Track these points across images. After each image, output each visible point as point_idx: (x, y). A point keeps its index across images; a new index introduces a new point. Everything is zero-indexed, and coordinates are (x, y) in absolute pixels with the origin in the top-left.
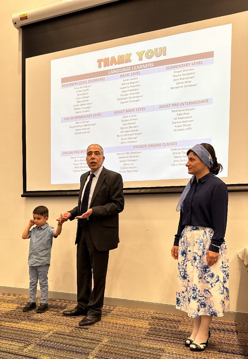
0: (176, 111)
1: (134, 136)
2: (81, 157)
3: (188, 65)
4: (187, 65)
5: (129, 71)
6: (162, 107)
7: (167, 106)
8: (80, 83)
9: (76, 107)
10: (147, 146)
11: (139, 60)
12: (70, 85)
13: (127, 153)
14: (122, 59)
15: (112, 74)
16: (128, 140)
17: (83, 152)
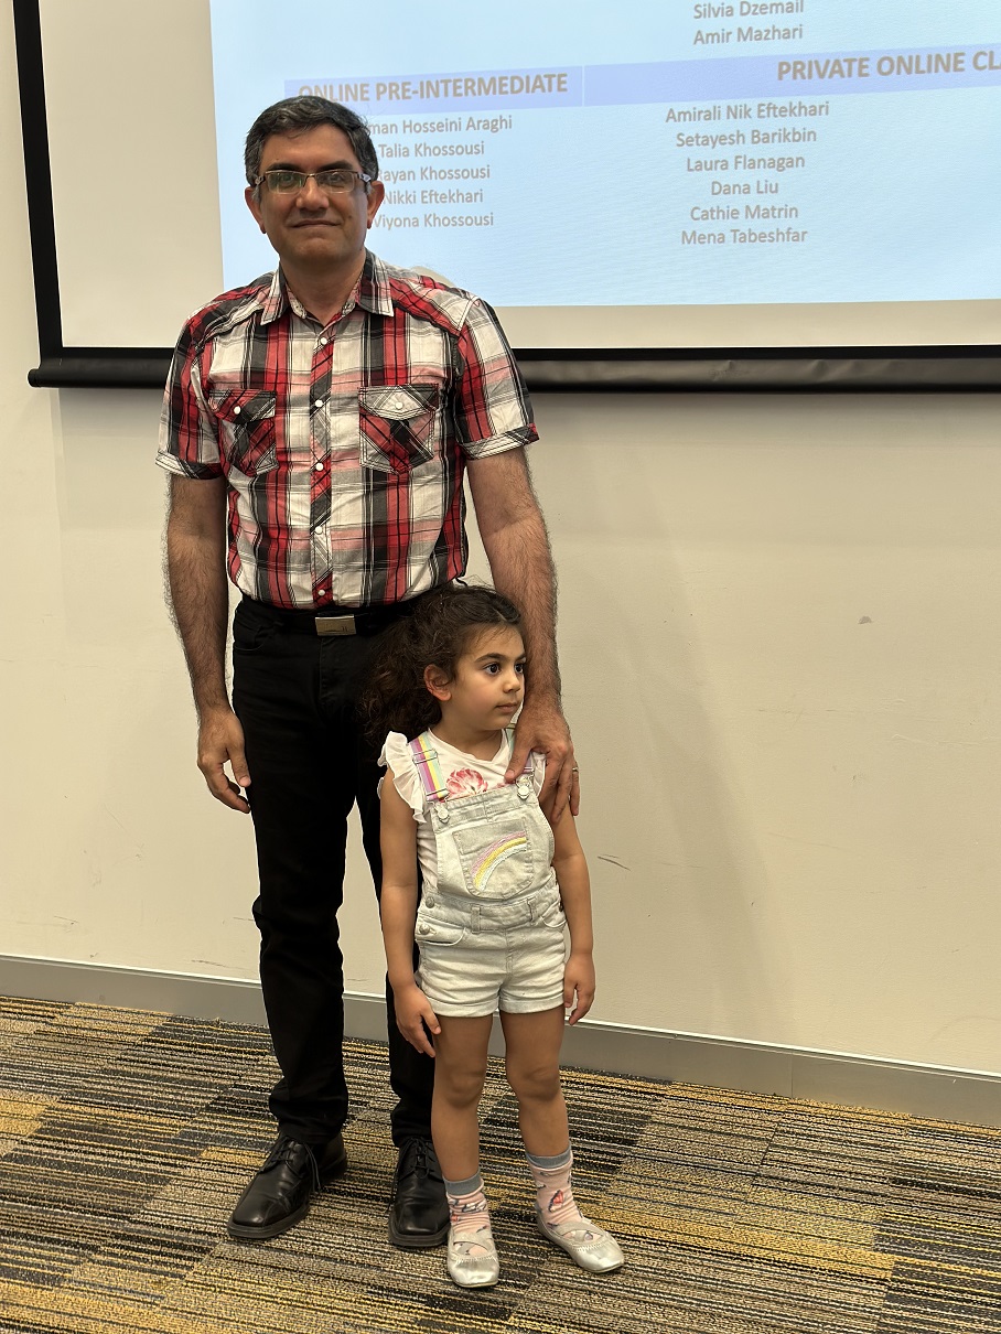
2: (425, 128)
10: (872, 66)
13: (733, 113)
16: (746, 22)
17: (437, 95)
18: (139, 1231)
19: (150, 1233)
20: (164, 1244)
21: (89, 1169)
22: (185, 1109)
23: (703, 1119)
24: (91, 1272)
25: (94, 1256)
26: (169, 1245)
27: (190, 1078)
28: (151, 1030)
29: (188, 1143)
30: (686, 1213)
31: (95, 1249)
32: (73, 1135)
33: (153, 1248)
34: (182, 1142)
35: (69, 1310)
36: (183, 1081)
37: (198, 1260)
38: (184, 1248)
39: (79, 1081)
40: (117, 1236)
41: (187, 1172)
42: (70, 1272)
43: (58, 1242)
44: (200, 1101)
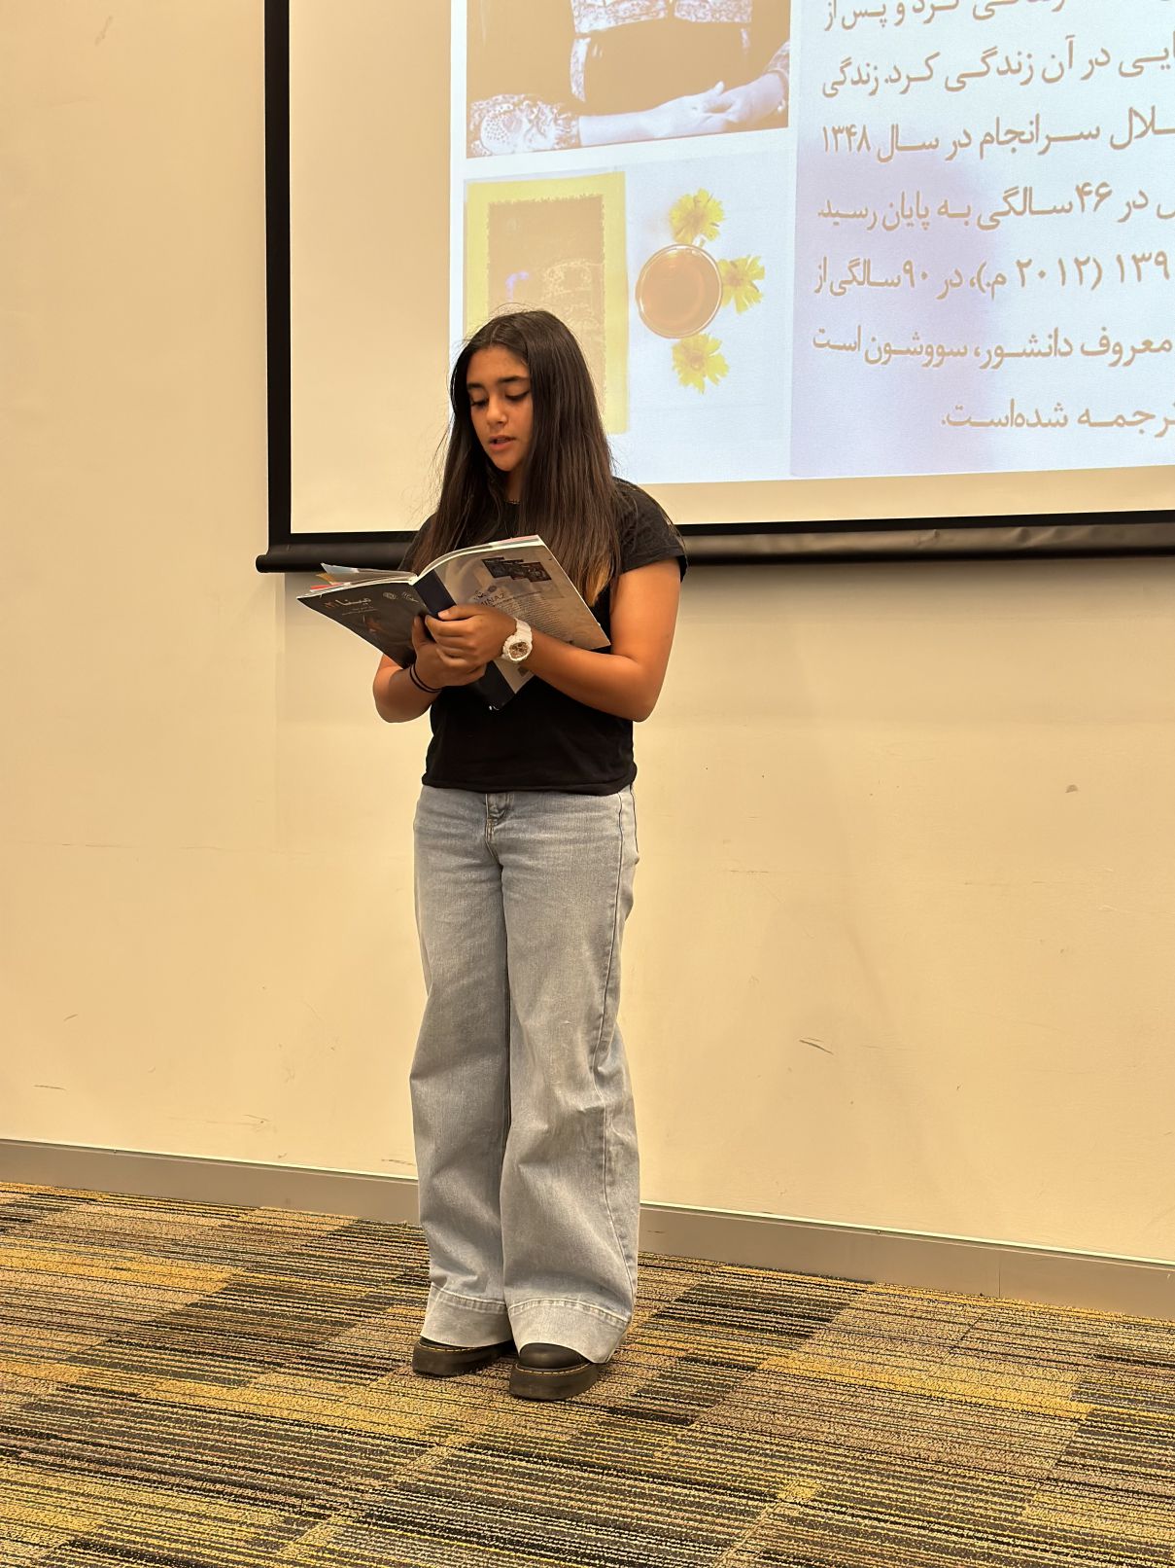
18: (324, 1356)
19: (335, 1357)
20: (348, 1364)
21: (274, 1315)
22: (372, 1280)
23: (904, 1308)
24: (275, 1379)
25: (278, 1369)
26: (353, 1365)
27: (376, 1260)
28: (336, 1228)
29: (371, 1302)
30: (879, 1368)
31: (279, 1365)
32: (257, 1293)
33: (337, 1366)
34: (366, 1301)
35: (255, 1401)
36: (368, 1263)
37: (382, 1376)
38: (369, 1368)
39: (265, 1259)
40: (302, 1358)
41: (372, 1320)
42: (255, 1378)
43: (245, 1359)
44: (386, 1276)
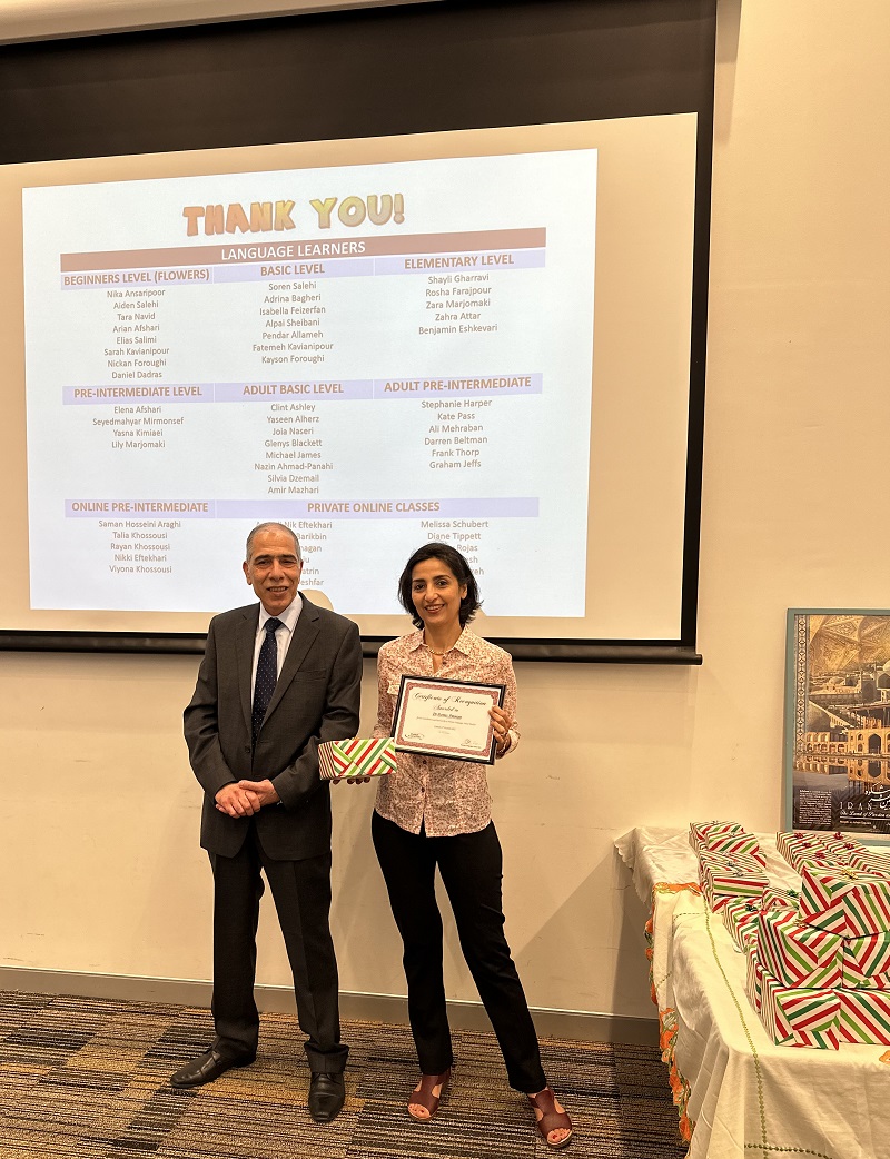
0: (437, 405)
1: (311, 473)
2: (137, 525)
3: (471, 262)
4: (467, 260)
5: (286, 258)
6: (393, 388)
7: (409, 385)
8: (128, 279)
9: (115, 358)
10: (351, 508)
11: (321, 227)
12: (90, 280)
14: (264, 217)
15: (232, 261)
16: (293, 484)
17: (143, 510)
